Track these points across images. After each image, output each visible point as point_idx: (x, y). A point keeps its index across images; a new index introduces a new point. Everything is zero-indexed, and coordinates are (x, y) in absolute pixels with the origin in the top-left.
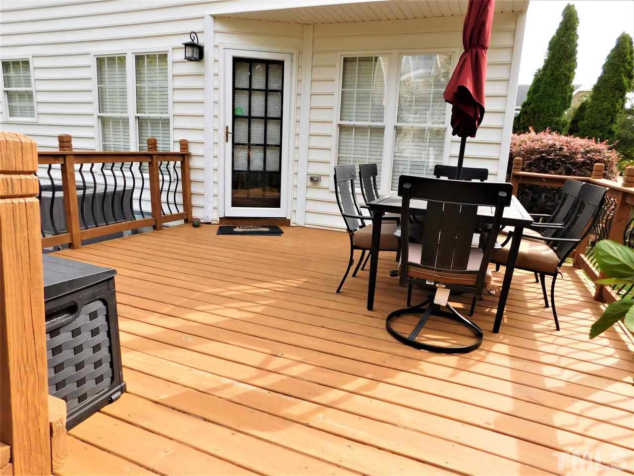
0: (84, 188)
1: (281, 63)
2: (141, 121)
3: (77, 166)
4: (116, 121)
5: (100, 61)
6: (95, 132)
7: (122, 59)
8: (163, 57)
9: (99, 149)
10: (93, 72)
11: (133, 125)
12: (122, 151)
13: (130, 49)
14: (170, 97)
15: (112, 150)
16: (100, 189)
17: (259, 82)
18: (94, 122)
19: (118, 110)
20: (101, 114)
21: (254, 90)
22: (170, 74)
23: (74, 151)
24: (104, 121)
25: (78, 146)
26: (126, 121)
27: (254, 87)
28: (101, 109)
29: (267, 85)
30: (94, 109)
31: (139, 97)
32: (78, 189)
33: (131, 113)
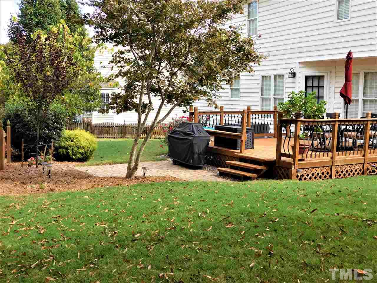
0: (253, 123)
1: (323, 76)
2: (275, 99)
3: (251, 115)
4: (266, 99)
5: (263, 77)
6: (259, 104)
7: (270, 77)
8: (283, 76)
9: (260, 110)
10: (260, 82)
11: (272, 100)
12: (268, 110)
13: (272, 73)
14: (284, 90)
15: (265, 110)
16: (257, 123)
17: (316, 84)
18: (259, 99)
19: (267, 95)
20: (262, 97)
21: (314, 87)
22: (285, 82)
23: (251, 110)
24: (262, 99)
25: (253, 109)
26: (270, 99)
27: (314, 86)
28: (262, 95)
29: (319, 84)
30: (259, 95)
31: (275, 92)
32: (251, 123)
33: (272, 96)
